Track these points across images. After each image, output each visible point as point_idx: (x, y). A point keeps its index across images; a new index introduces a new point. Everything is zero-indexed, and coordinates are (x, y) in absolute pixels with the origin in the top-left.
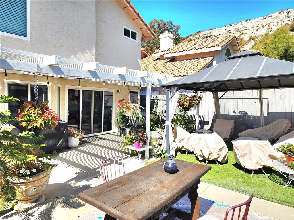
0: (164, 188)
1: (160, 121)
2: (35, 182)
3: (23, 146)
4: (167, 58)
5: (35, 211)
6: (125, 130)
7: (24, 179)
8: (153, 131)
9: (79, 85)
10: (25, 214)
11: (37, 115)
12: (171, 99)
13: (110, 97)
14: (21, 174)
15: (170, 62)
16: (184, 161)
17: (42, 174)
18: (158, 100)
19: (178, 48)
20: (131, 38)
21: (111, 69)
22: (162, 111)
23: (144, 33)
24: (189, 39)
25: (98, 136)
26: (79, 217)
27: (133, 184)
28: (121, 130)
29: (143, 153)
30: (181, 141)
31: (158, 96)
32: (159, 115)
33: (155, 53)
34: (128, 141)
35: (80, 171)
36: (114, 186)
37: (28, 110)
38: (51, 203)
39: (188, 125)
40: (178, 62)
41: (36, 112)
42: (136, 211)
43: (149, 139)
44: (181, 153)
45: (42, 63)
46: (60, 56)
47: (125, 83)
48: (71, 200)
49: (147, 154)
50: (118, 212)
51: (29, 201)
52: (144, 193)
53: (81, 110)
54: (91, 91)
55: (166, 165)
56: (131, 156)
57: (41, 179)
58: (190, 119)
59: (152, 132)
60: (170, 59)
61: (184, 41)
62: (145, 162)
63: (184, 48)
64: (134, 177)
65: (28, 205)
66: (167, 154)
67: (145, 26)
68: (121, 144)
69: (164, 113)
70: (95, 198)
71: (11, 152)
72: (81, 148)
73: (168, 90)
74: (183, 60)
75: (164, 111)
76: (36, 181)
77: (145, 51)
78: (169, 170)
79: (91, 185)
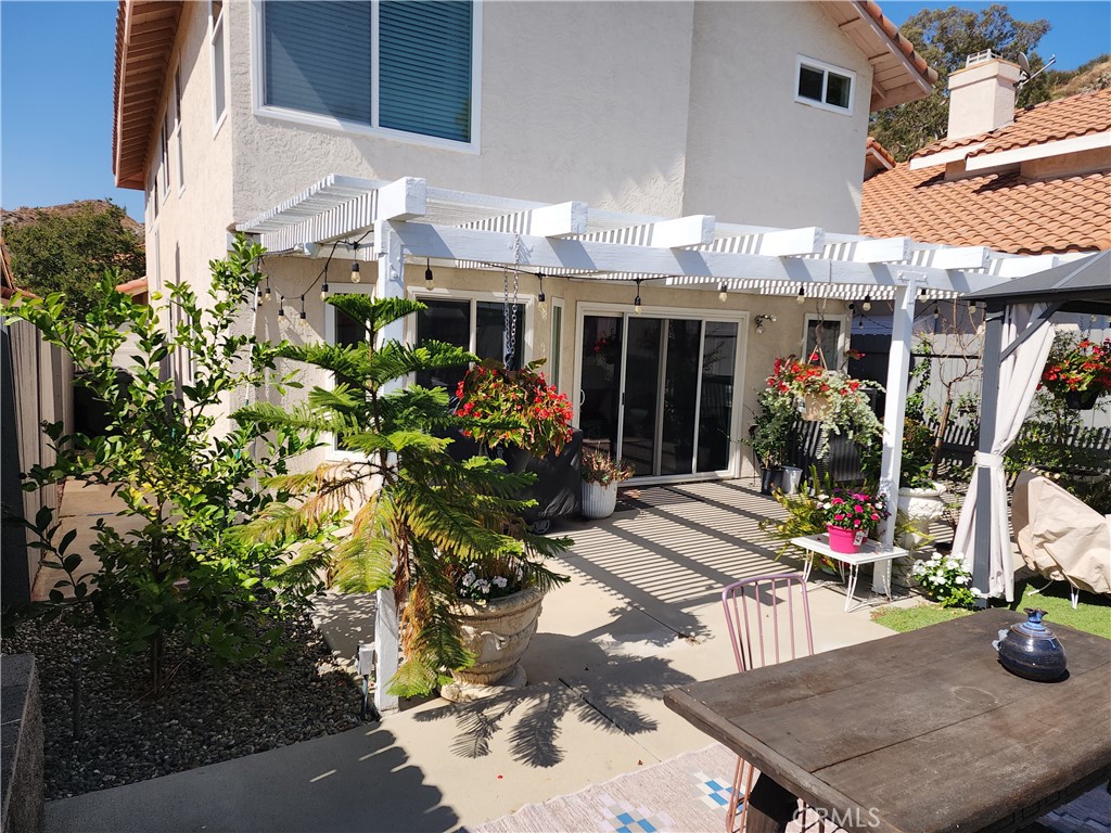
0: (1009, 735)
1: (937, 444)
2: (503, 619)
3: (472, 500)
4: (983, 173)
5: (503, 714)
6: (782, 472)
7: (474, 605)
8: (913, 487)
9: (638, 302)
10: (474, 718)
11: (513, 406)
12: (1011, 357)
13: (723, 343)
14: (465, 588)
15: (994, 190)
16: (1089, 635)
17: (523, 597)
18: (928, 355)
19: (1042, 123)
20: (827, 102)
21: (752, 237)
22: (950, 403)
23: (882, 76)
24: (1094, 75)
25: (679, 487)
26: (640, 763)
27: (868, 695)
28: (765, 470)
29: (866, 572)
30: (1048, 541)
31: (931, 337)
32: (931, 420)
33: (925, 152)
34: (802, 518)
35: (624, 606)
36: (789, 687)
37: (488, 389)
38: (547, 696)
39: (1083, 474)
40: (1039, 185)
41: (511, 395)
42: (900, 804)
43: (891, 521)
44: (1046, 593)
45: (528, 232)
46: (586, 204)
47: (802, 292)
48: (610, 700)
49: (882, 579)
50: (829, 790)
51: (482, 676)
52: (921, 739)
53: (622, 390)
54: (659, 321)
55: (1010, 643)
56: (812, 578)
57: (518, 612)
58: (1092, 446)
59: (905, 490)
60: (995, 177)
61: (1065, 88)
62: (874, 609)
63: (1071, 123)
64: (864, 666)
65: (481, 692)
66: (975, 591)
67: (889, 46)
68: (771, 528)
69: (958, 415)
70: (732, 720)
71: (453, 519)
72: (622, 524)
73: (999, 314)
74: (1064, 178)
75: (956, 404)
76: (504, 616)
77: (876, 148)
78: (1028, 665)
79: (670, 661)
